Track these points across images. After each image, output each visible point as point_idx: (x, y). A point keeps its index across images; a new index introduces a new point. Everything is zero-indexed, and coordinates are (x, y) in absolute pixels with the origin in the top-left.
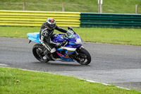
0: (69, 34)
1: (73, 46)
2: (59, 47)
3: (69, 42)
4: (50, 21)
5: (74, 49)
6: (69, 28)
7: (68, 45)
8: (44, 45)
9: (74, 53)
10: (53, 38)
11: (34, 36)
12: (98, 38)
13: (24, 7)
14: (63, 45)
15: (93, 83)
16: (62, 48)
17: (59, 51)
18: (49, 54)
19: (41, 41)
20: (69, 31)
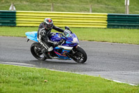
0: (66, 34)
1: (70, 45)
2: (56, 45)
3: (65, 41)
4: (48, 21)
5: (71, 48)
6: (66, 28)
7: (65, 44)
8: (42, 43)
9: (71, 51)
10: (51, 37)
11: (32, 35)
12: (125, 39)
13: (52, 8)
14: (60, 44)
15: (120, 84)
16: (59, 47)
17: (56, 50)
18: (46, 52)
19: (39, 40)
20: (66, 31)
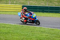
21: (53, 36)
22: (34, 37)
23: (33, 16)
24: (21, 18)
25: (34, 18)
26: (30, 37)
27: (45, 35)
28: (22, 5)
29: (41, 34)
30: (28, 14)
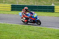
21: (41, 34)
22: (23, 36)
23: (34, 16)
24: (22, 18)
25: (35, 18)
26: (19, 35)
27: (34, 33)
28: (11, 4)
29: (30, 33)
30: (29, 14)
